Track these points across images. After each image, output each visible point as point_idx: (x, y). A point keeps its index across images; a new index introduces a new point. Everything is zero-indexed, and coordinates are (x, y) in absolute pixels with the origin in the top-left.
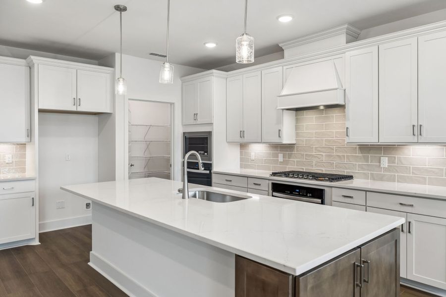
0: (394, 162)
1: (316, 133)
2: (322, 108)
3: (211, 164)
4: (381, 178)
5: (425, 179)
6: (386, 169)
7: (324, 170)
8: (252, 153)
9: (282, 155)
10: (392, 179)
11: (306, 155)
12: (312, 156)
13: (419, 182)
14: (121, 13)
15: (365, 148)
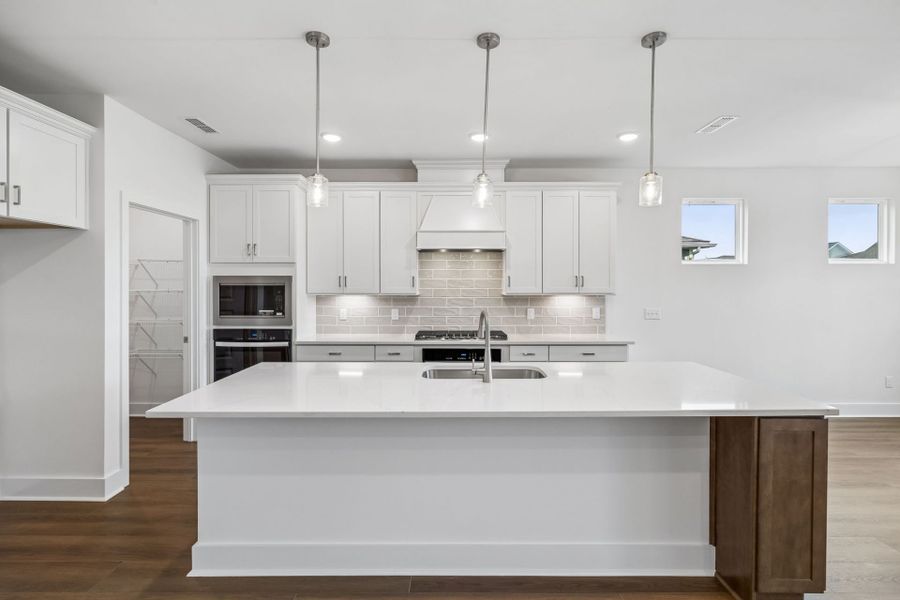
0: (540, 313)
1: (449, 281)
2: (477, 251)
3: (291, 331)
4: (528, 331)
5: (568, 328)
6: (532, 322)
7: (461, 327)
8: (342, 310)
9: (397, 311)
10: (539, 331)
11: (435, 309)
12: (446, 310)
13: (563, 332)
14: (318, 50)
15: (511, 299)
